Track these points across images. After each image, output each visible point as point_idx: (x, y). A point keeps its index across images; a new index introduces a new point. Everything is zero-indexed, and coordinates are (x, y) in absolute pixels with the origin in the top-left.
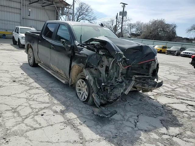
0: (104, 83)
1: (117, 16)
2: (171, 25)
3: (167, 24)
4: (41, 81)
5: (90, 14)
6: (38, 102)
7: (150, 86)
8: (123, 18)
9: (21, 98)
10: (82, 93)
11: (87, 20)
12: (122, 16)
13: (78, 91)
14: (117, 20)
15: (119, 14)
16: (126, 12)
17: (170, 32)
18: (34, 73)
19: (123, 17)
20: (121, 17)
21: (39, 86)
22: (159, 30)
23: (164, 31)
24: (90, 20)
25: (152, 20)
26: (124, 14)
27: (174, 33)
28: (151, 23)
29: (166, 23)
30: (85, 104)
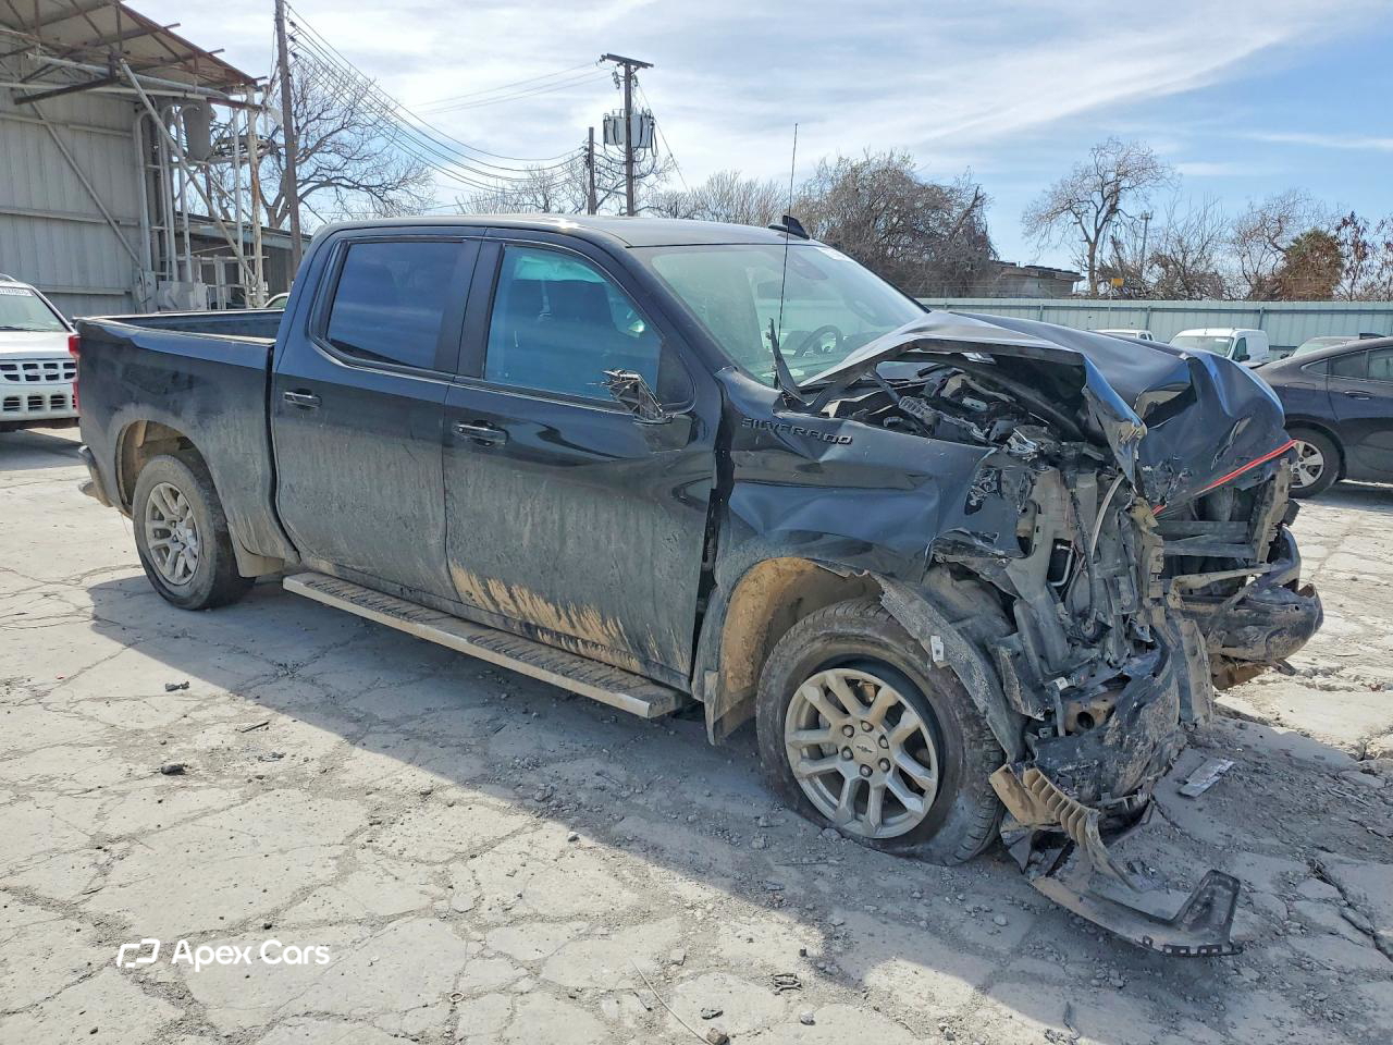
0: (1068, 677)
1: (590, 150)
2: (952, 190)
3: (924, 188)
4: (392, 723)
5: (377, 144)
6: (567, 929)
7: (1276, 639)
8: (630, 161)
9: (391, 919)
10: (851, 774)
11: (357, 186)
12: (623, 147)
13: (802, 768)
14: (596, 176)
15: (599, 136)
16: (647, 119)
17: (951, 236)
18: (270, 669)
19: (630, 152)
20: (617, 152)
21: (424, 779)
22: (881, 224)
23: (915, 234)
24: (384, 187)
25: (832, 162)
26: (633, 130)
27: (982, 241)
28: (828, 188)
29: (924, 181)
30: (910, 856)
